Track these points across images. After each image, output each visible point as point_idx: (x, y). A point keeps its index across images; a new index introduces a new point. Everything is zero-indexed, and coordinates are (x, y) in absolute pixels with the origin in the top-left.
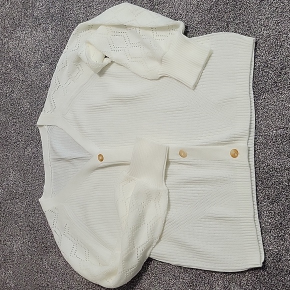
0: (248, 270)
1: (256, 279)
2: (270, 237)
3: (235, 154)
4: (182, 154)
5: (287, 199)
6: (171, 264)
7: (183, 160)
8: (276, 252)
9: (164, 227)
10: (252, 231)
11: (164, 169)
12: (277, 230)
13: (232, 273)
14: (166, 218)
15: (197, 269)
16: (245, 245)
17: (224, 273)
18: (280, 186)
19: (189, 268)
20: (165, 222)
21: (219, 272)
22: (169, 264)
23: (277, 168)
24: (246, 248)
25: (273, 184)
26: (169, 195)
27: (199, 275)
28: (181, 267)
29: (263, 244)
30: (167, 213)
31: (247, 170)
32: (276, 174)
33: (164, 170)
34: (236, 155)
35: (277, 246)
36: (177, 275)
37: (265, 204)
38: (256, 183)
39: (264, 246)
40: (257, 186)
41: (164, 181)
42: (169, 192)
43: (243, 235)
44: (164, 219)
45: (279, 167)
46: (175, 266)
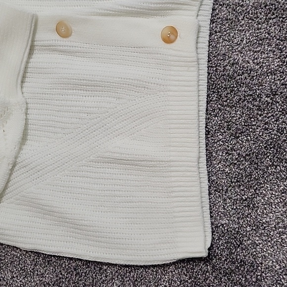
0: (174, 263)
1: (190, 278)
2: (225, 200)
3: (170, 36)
4: (63, 30)
5: (267, 129)
6: (17, 248)
7: (62, 43)
8: (234, 229)
9: (10, 175)
10: (193, 189)
11: (25, 60)
12: (242, 188)
13: (141, 267)
14: (16, 158)
15: (71, 259)
16: (175, 214)
17: (126, 266)
18: (256, 103)
19: (54, 256)
20: (14, 166)
21: (116, 265)
22: (15, 248)
23: (251, 70)
24: (177, 219)
25: (240, 99)
26: (26, 114)
27: (75, 269)
28: (38, 254)
29: (211, 213)
30: (20, 149)
31: (192, 69)
32: (248, 80)
33: (24, 63)
34: (172, 37)
35: (238, 218)
36: (29, 268)
37: (221, 137)
38: (208, 96)
39: (211, 217)
40: (208, 103)
41: (19, 86)
42: (27, 109)
43: (173, 195)
44: (11, 160)
45: (257, 67)
46: (27, 252)
